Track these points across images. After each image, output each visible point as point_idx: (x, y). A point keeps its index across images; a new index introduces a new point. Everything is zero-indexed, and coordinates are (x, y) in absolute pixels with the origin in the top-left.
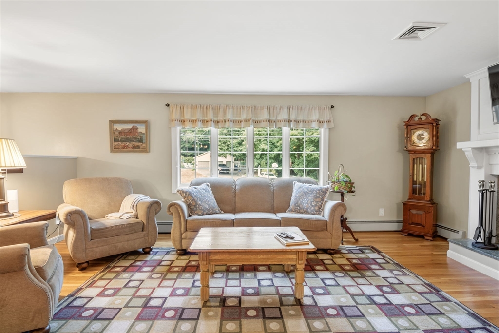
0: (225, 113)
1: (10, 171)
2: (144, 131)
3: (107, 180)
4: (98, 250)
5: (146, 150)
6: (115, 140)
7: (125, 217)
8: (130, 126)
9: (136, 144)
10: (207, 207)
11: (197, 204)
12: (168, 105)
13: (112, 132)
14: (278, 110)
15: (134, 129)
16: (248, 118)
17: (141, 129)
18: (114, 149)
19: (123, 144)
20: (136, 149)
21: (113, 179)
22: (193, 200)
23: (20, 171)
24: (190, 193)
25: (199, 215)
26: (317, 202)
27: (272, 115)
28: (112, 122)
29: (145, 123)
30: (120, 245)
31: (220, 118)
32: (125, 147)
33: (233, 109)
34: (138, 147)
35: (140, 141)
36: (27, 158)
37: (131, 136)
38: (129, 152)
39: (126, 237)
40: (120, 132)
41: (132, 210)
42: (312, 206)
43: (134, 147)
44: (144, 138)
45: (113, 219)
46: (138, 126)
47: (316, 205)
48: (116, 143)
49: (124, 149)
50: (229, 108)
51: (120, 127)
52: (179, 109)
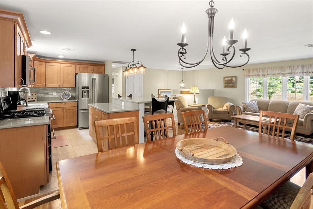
0: (267, 72)
1: (196, 94)
2: (235, 80)
3: (221, 97)
4: (214, 116)
5: (235, 87)
6: (225, 84)
7: (223, 109)
8: (230, 79)
9: (232, 85)
10: (252, 109)
11: (248, 108)
12: (243, 70)
13: (224, 80)
14: (296, 67)
15: (232, 79)
16: (279, 73)
17: (234, 79)
18: (225, 87)
19: (228, 85)
20: (232, 87)
21: (223, 97)
22: (247, 106)
23: (199, 94)
24: (246, 104)
25: (248, 112)
26: (304, 113)
27: (293, 70)
28: (224, 77)
29: (236, 77)
30: (221, 117)
31: (265, 73)
32: (228, 86)
33: (272, 69)
34: (233, 86)
35: (234, 84)
36: (200, 90)
37: (230, 82)
38: (230, 88)
39: (223, 115)
40: (227, 81)
41: (226, 107)
42: (301, 115)
43: (232, 86)
44: (235, 82)
45: (220, 109)
46: (233, 78)
47: (303, 115)
48: (226, 85)
49: (228, 87)
50: (269, 69)
51: (227, 79)
52: (248, 71)
